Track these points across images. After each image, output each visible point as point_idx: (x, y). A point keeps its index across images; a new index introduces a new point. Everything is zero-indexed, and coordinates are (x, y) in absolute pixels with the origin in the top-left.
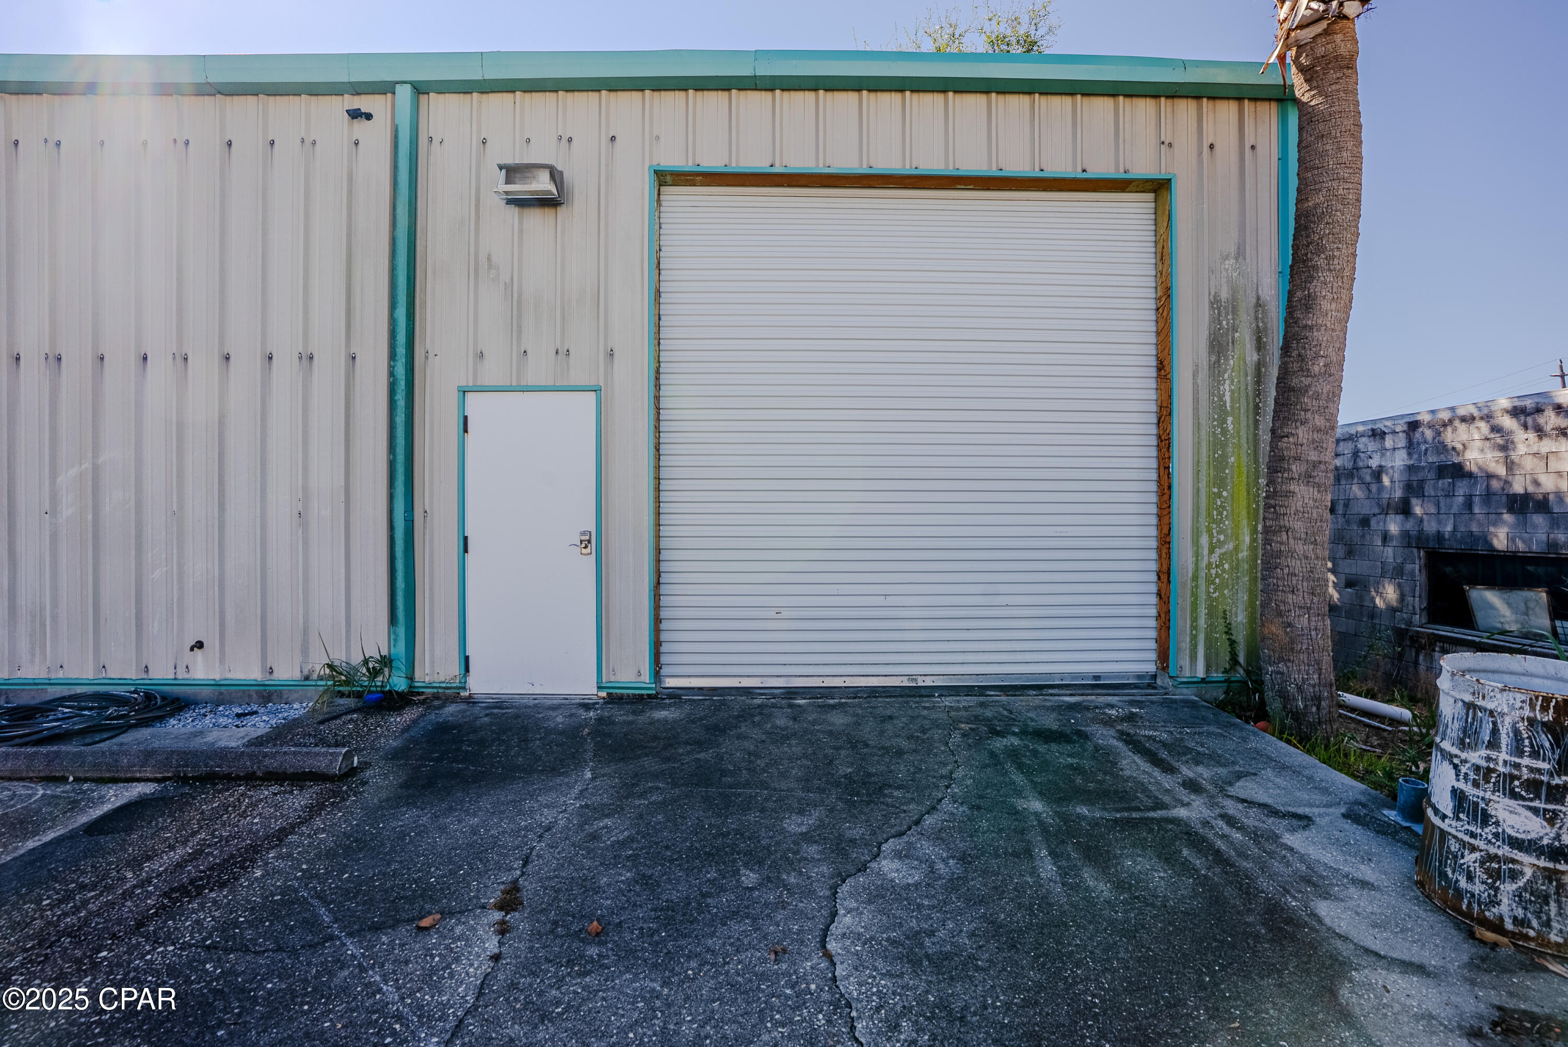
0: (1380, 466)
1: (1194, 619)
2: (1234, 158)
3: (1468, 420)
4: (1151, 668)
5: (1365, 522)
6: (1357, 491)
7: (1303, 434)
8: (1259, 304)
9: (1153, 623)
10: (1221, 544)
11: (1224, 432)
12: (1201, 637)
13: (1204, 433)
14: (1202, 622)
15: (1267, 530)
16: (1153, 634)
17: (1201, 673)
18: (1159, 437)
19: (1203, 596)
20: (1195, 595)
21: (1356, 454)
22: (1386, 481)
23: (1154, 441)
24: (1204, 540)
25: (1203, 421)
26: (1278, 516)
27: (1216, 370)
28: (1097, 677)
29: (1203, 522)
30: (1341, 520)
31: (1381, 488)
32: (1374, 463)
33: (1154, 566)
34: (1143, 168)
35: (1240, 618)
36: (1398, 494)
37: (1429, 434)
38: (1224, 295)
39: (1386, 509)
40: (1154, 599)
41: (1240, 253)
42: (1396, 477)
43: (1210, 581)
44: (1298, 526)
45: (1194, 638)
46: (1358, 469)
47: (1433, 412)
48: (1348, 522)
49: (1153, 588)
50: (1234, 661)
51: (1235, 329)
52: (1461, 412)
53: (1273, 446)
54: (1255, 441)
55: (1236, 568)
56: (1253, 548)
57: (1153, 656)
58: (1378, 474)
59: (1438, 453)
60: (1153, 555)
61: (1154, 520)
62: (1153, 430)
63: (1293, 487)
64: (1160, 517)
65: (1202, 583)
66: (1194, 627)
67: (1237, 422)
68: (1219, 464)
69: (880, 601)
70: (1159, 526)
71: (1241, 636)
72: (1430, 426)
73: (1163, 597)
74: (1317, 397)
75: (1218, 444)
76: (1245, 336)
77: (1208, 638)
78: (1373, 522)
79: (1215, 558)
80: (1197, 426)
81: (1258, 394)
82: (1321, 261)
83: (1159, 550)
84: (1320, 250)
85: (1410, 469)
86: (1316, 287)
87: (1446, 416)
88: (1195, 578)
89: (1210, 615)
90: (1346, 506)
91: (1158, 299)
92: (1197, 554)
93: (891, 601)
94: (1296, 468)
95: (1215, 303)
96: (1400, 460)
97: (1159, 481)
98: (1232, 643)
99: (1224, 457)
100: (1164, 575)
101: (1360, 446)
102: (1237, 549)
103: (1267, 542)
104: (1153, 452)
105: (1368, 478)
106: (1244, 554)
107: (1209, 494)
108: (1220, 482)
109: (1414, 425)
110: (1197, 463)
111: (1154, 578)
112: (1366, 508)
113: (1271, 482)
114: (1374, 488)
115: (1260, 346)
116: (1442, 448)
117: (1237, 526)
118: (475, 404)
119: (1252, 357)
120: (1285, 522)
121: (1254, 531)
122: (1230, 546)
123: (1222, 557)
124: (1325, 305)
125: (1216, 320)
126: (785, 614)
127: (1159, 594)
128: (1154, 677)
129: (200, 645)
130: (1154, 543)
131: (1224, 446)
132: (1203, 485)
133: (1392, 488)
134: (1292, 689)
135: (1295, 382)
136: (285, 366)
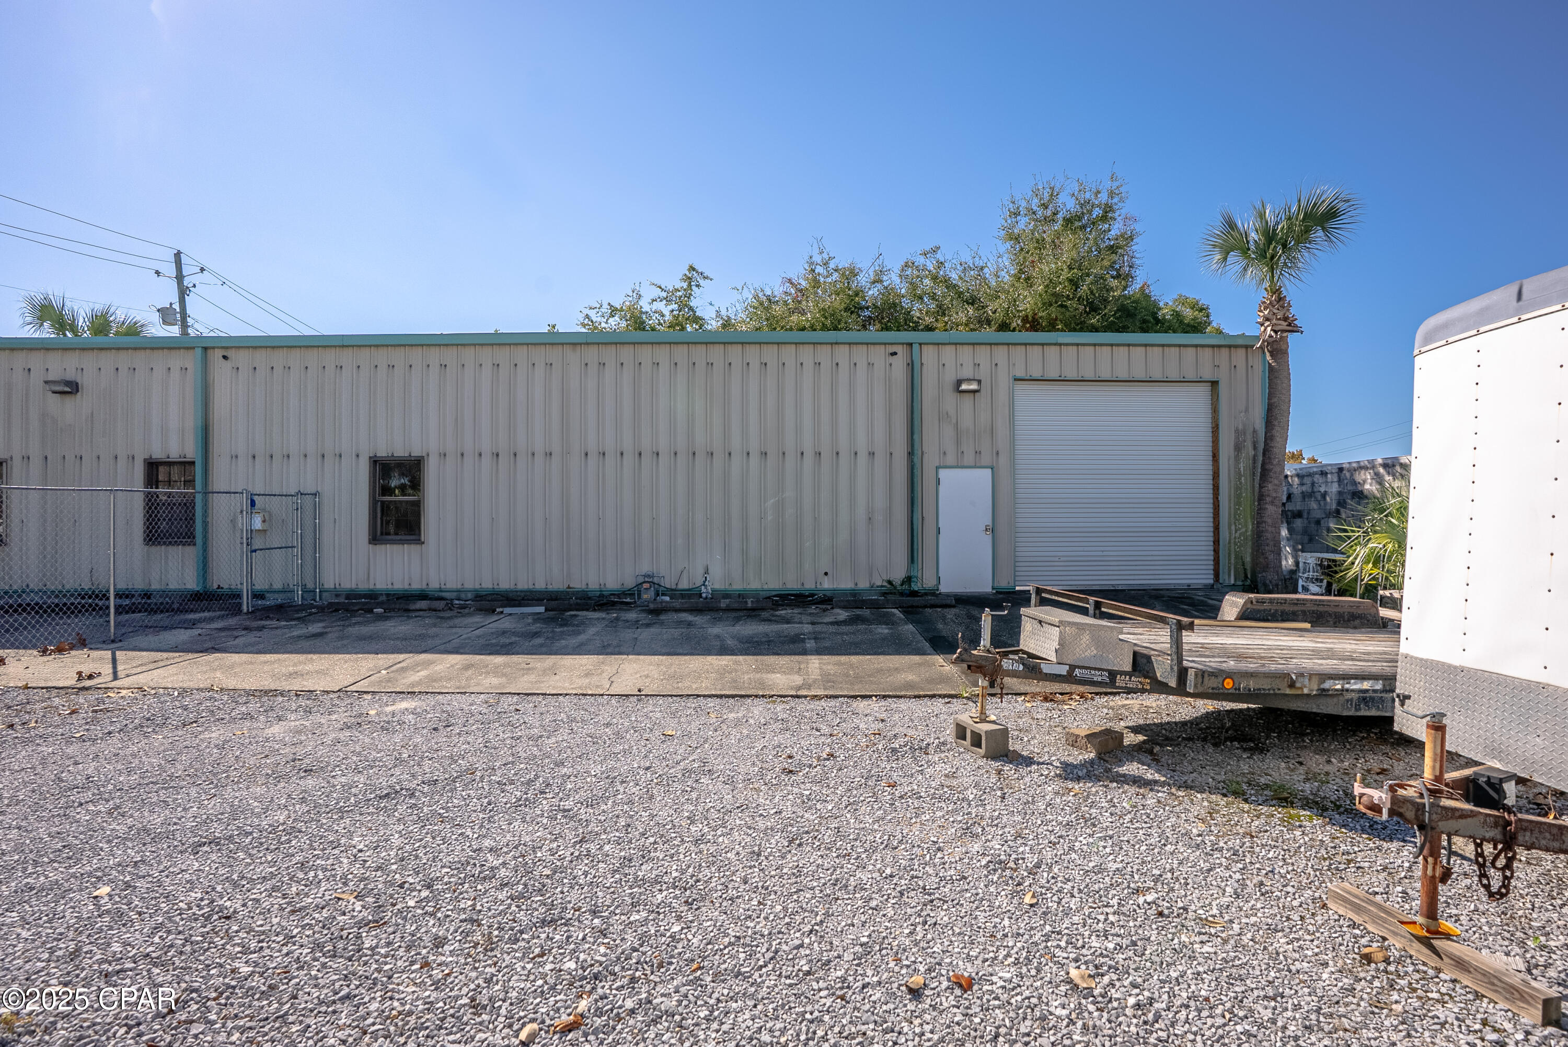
0: (1326, 492)
1: (1230, 560)
2: (1244, 371)
3: (1366, 468)
4: (1212, 581)
5: (1318, 522)
6: (1314, 505)
7: (1270, 486)
8: (1255, 431)
9: (1212, 563)
10: (1240, 529)
11: (1241, 483)
12: (1232, 567)
13: (1233, 483)
14: (1233, 561)
15: (1258, 523)
16: (1212, 567)
17: (1232, 582)
18: (1214, 485)
19: (1233, 550)
20: (1229, 550)
21: (1313, 484)
22: (1328, 499)
23: (1211, 487)
24: (1233, 527)
25: (1232, 479)
26: (1262, 517)
27: (1237, 458)
28: (1189, 586)
29: (1233, 520)
30: (1306, 521)
31: (1326, 504)
32: (1322, 490)
33: (1212, 539)
34: (1208, 376)
35: (1248, 559)
36: (1334, 506)
37: (1348, 475)
38: (1240, 427)
39: (1329, 515)
40: (1212, 553)
41: (1247, 410)
42: (1334, 497)
43: (1235, 544)
44: (1269, 521)
45: (1229, 567)
46: (1314, 492)
47: (1349, 463)
48: (1309, 522)
49: (1212, 548)
50: (1246, 577)
51: (1245, 441)
52: (1362, 464)
53: (1260, 491)
54: (1253, 487)
55: (1246, 539)
56: (1252, 530)
57: (1212, 577)
58: (1324, 495)
59: (1352, 485)
60: (1212, 534)
61: (1212, 520)
62: (1211, 482)
63: (1267, 506)
64: (1214, 518)
65: (1232, 545)
66: (1229, 563)
67: (1246, 479)
68: (1238, 496)
69: (1100, 553)
70: (1214, 522)
71: (1248, 567)
72: (1349, 470)
73: (1216, 551)
74: (1275, 473)
75: (1238, 488)
76: (1249, 444)
77: (1235, 568)
78: (1322, 522)
79: (1237, 535)
80: (1230, 481)
81: (1254, 467)
82: (1276, 423)
83: (1214, 532)
84: (1276, 419)
85: (1340, 493)
86: (1274, 432)
87: (1355, 465)
88: (1230, 543)
89: (1236, 558)
90: (1308, 513)
91: (1213, 428)
92: (1230, 533)
93: (1105, 553)
94: (1268, 499)
95: (1237, 431)
96: (1334, 488)
97: (1214, 504)
98: (1245, 569)
99: (1241, 493)
100: (1216, 542)
101: (1315, 480)
102: (1246, 531)
103: (1258, 527)
104: (1211, 491)
105: (1319, 498)
106: (1249, 533)
107: (1235, 509)
108: (1238, 503)
109: (1341, 470)
110: (1230, 496)
111: (1212, 543)
112: (1318, 514)
113: (1259, 504)
114: (1322, 503)
115: (1255, 448)
116: (1355, 483)
117: (1246, 522)
118: (943, 473)
119: (1252, 453)
120: (1265, 519)
121: (1253, 524)
122: (1244, 530)
123: (1241, 534)
124: (1278, 439)
125: (1237, 438)
126: (1062, 559)
127: (1214, 550)
128: (1213, 585)
129: (826, 574)
130: (1212, 529)
131: (1241, 489)
132: (1232, 505)
133: (1331, 503)
134: (1268, 582)
135: (1267, 467)
136: (862, 459)
